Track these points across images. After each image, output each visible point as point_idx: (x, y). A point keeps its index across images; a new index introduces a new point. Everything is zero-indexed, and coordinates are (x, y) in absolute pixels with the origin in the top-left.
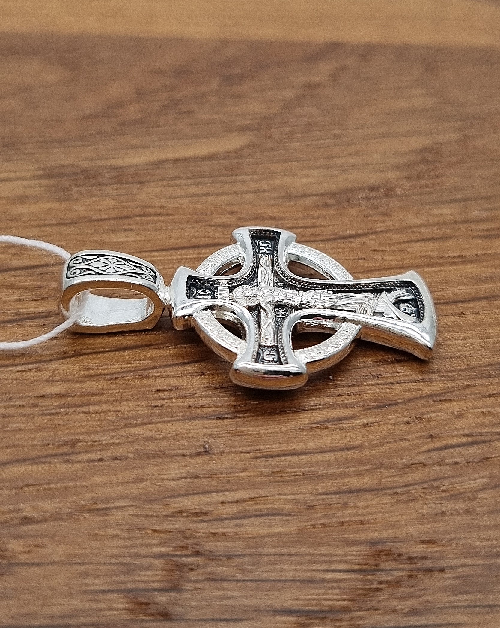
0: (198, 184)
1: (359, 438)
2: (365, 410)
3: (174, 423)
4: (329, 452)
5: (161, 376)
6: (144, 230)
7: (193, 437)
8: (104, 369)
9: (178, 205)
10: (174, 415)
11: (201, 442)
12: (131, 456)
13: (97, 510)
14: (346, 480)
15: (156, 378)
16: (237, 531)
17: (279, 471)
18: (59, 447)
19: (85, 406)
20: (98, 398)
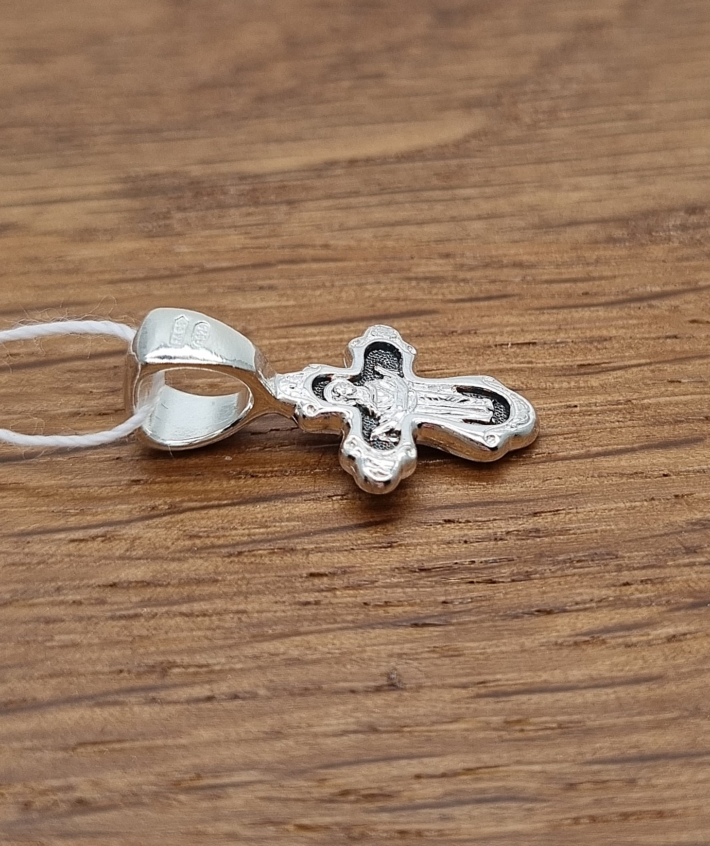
0: (389, 204)
1: (660, 662)
2: (671, 611)
3: (339, 633)
4: (605, 686)
5: (319, 550)
6: (294, 287)
7: (371, 659)
8: (219, 538)
9: (353, 243)
10: (339, 619)
11: (383, 669)
12: (262, 692)
13: (202, 788)
14: (635, 738)
15: (308, 552)
16: (442, 828)
17: (518, 722)
18: (139, 675)
19: (186, 602)
20: (207, 589)
